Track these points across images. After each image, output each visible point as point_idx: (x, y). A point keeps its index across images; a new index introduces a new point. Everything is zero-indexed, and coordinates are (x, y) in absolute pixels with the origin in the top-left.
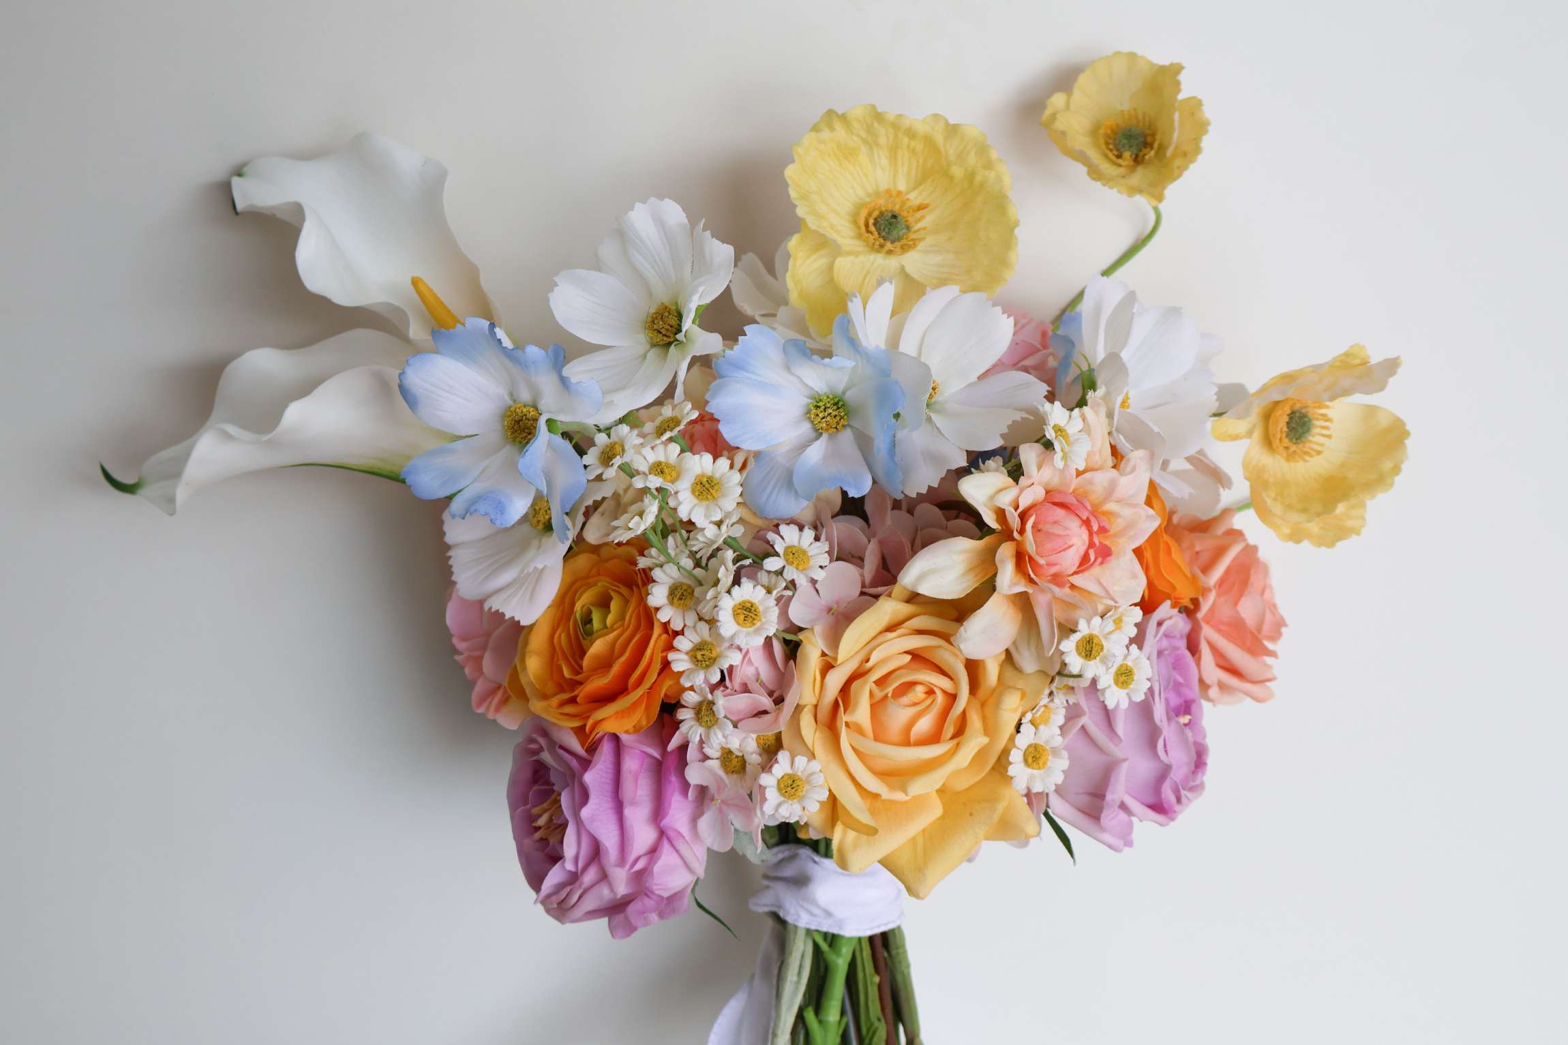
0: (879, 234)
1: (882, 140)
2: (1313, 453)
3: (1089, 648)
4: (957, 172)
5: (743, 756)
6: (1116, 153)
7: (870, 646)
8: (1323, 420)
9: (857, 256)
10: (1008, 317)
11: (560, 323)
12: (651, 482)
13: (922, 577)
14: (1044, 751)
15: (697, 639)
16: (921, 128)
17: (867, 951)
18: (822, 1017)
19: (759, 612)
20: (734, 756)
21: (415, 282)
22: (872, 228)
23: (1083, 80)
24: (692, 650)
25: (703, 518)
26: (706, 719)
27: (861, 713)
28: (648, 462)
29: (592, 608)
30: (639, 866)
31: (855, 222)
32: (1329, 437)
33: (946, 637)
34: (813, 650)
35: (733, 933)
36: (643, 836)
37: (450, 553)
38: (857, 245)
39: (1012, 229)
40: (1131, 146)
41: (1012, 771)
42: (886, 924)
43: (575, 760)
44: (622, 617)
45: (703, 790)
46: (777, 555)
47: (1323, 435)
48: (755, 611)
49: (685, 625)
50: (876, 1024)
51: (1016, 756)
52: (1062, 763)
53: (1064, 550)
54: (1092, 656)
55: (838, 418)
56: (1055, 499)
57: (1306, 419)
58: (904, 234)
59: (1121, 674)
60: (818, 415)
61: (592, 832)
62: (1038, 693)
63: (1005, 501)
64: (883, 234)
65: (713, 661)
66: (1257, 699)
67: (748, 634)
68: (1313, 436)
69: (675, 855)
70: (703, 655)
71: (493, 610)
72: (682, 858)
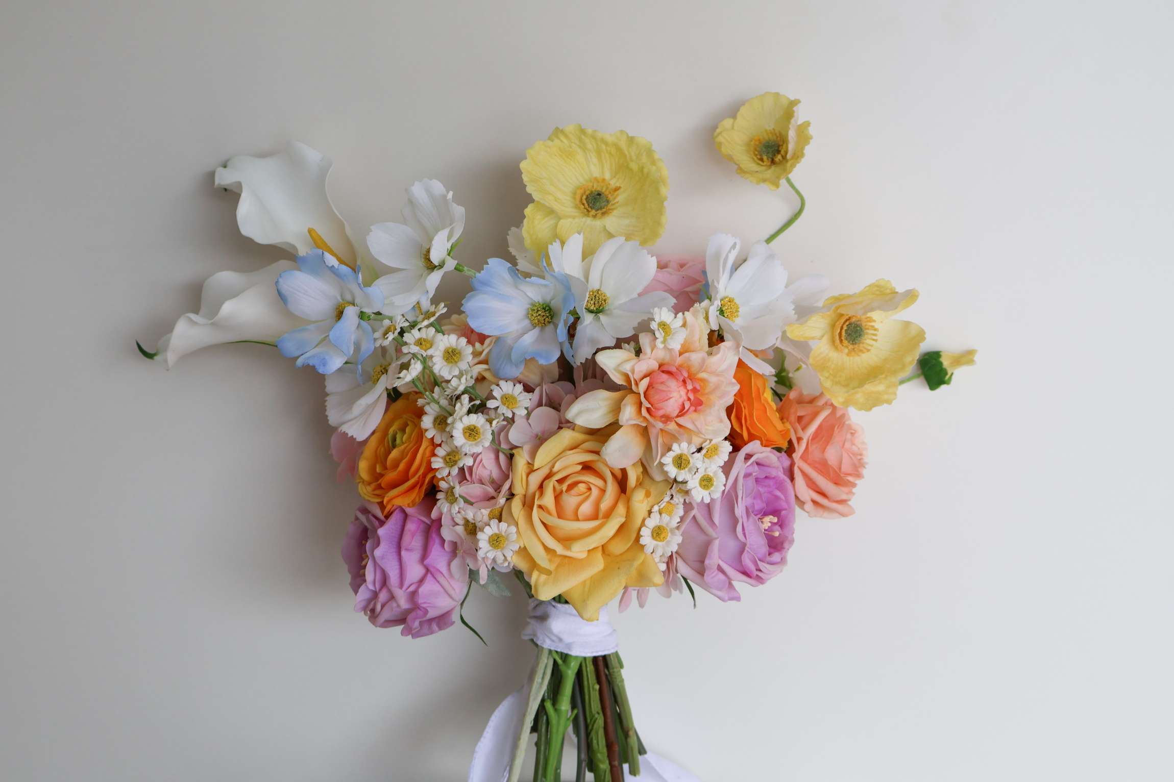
0: (588, 205)
1: (589, 146)
2: (865, 350)
3: (680, 462)
4: (634, 166)
5: (475, 523)
6: (759, 157)
7: (555, 460)
8: (873, 330)
9: (574, 218)
10: (652, 256)
11: (373, 254)
12: (412, 349)
13: (579, 414)
14: (664, 530)
15: (448, 449)
16: (610, 139)
17: (590, 668)
18: (557, 707)
19: (480, 432)
20: (470, 523)
21: (310, 231)
22: (585, 202)
23: (743, 110)
24: (445, 456)
25: (447, 373)
26: (451, 498)
27: (548, 500)
28: (414, 337)
29: (398, 431)
30: (412, 589)
31: (574, 198)
32: (876, 340)
33: (597, 453)
34: (521, 461)
35: (483, 641)
36: (414, 571)
37: (327, 398)
38: (575, 212)
39: (662, 202)
40: (768, 153)
41: (643, 541)
42: (604, 651)
43: (377, 522)
44: (410, 437)
45: (455, 545)
46: (495, 398)
47: (874, 340)
48: (476, 431)
49: (442, 441)
50: (596, 716)
51: (646, 533)
52: (678, 539)
53: (667, 400)
54: (682, 467)
55: (545, 317)
56: (664, 369)
57: (858, 328)
58: (605, 205)
59: (704, 480)
60: (533, 315)
61: (383, 567)
62: (663, 494)
63: (627, 368)
64: (591, 205)
65: (455, 462)
66: (843, 515)
67: (471, 445)
68: (865, 339)
69: (437, 584)
70: (450, 459)
71: (342, 432)
72: (443, 587)
